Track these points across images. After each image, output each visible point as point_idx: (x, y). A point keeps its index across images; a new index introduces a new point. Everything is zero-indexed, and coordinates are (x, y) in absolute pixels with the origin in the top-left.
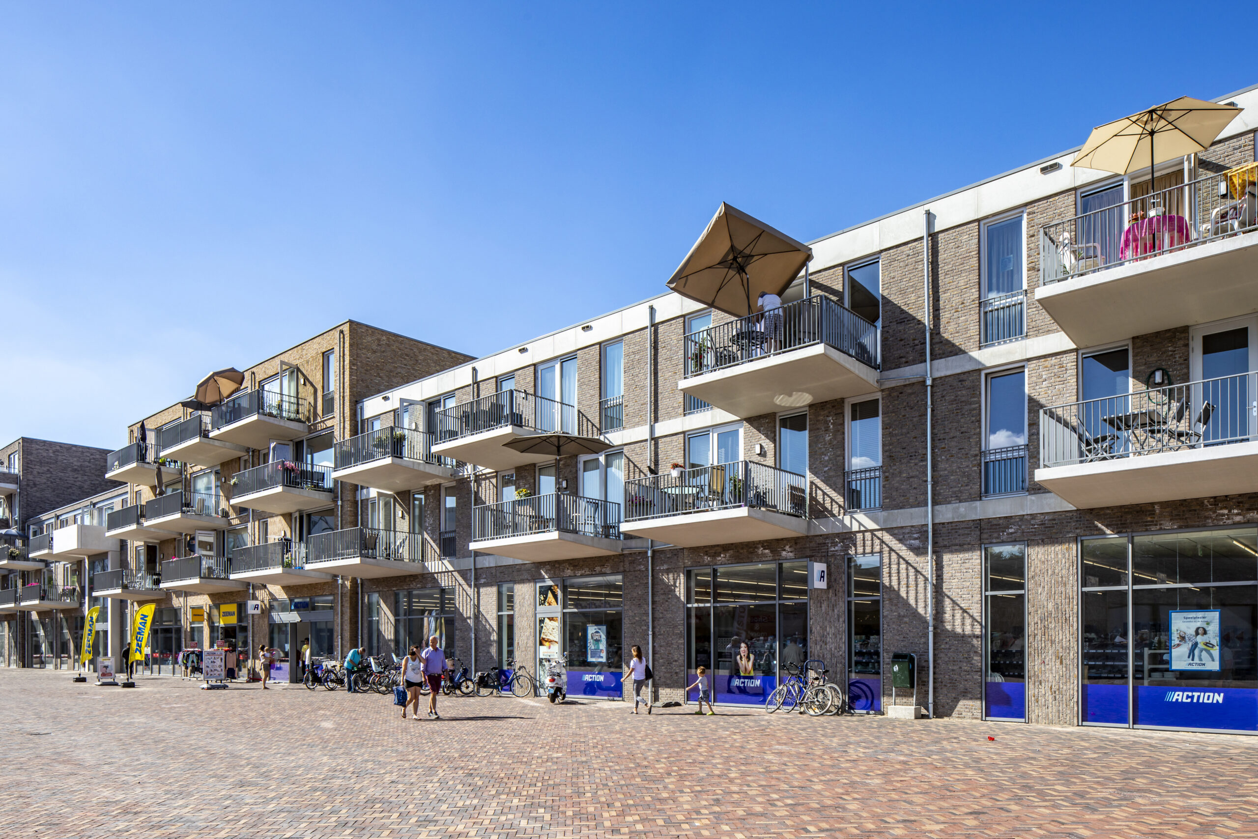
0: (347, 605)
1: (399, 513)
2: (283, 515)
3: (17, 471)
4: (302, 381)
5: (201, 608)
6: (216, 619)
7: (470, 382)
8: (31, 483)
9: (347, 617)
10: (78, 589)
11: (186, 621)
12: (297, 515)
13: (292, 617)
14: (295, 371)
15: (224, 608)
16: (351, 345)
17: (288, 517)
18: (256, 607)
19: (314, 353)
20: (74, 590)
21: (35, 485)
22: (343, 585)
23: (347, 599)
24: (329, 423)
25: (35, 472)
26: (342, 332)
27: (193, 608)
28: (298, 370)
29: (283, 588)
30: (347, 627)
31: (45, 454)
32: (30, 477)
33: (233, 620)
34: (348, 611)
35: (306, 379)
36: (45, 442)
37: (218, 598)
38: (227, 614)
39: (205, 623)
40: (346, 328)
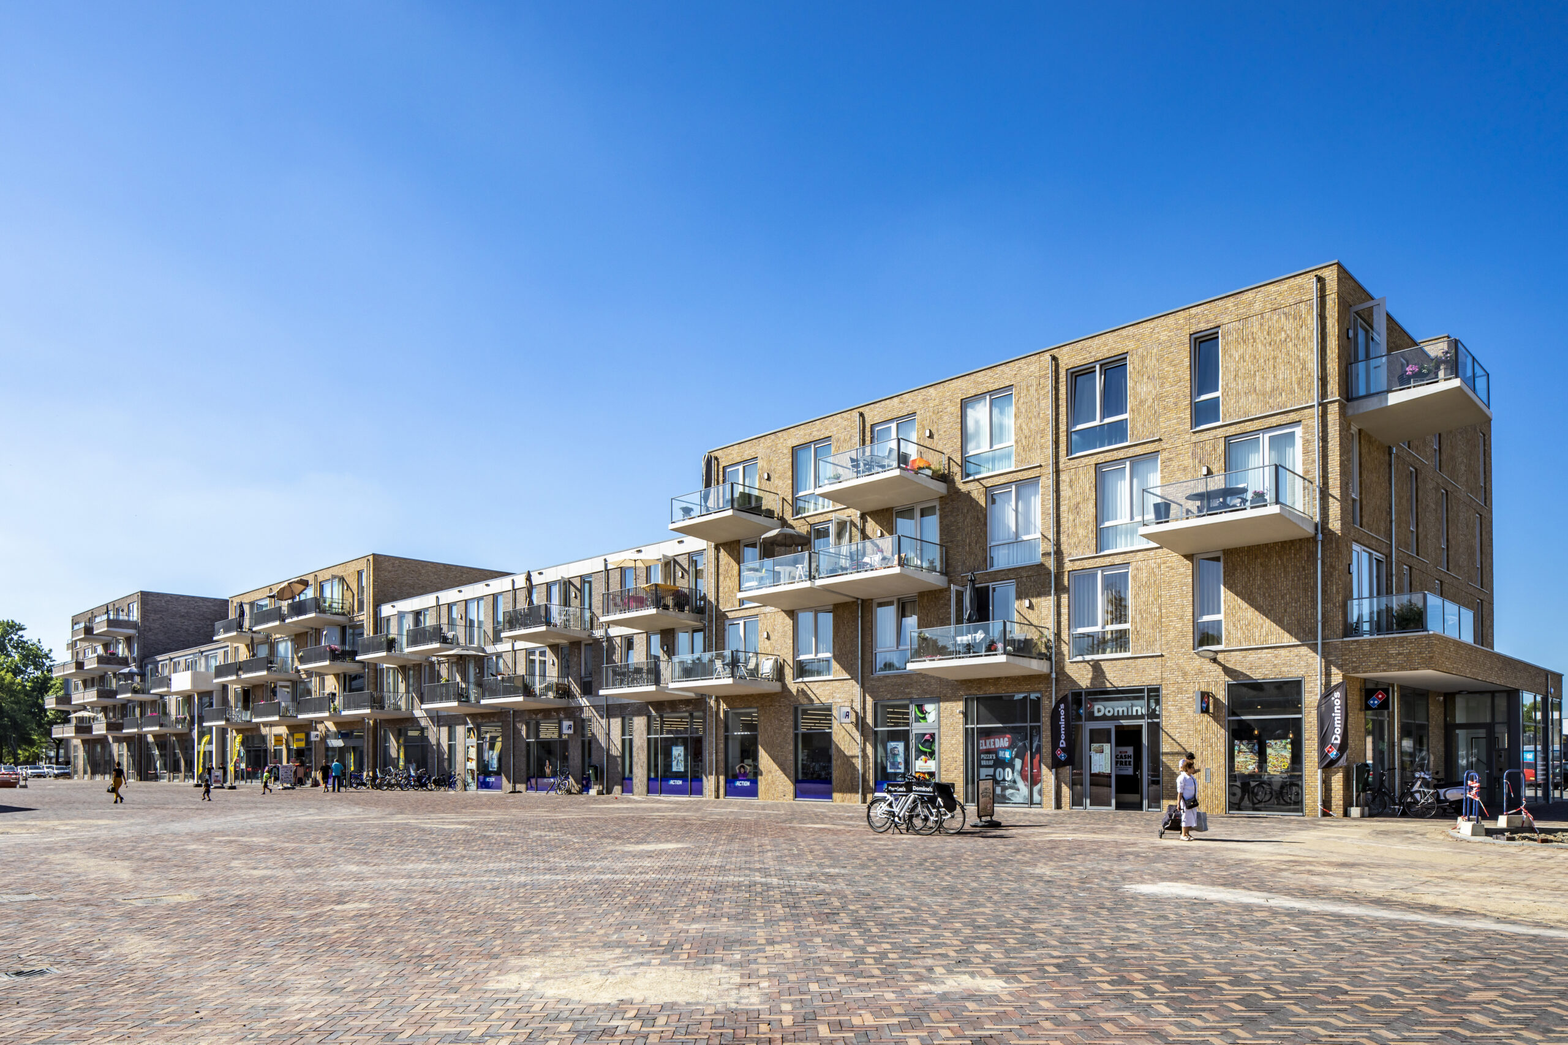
0: (371, 735)
1: (400, 680)
2: (334, 675)
3: (135, 619)
4: (345, 587)
5: (281, 735)
6: (291, 743)
7: (435, 604)
8: (147, 628)
9: (371, 743)
10: (188, 718)
11: (271, 744)
12: (342, 675)
13: (338, 743)
14: (342, 580)
15: (297, 736)
16: (374, 570)
17: (337, 676)
18: (317, 736)
19: (352, 570)
20: (185, 718)
21: (150, 630)
22: (368, 723)
23: (371, 732)
24: (361, 618)
25: (151, 620)
26: (368, 560)
27: (275, 735)
28: (344, 579)
29: (334, 723)
30: (371, 750)
31: (158, 604)
32: (147, 624)
33: (302, 744)
34: (371, 739)
35: (348, 586)
36: (158, 594)
37: (293, 729)
38: (299, 740)
39: (284, 746)
40: (371, 558)
